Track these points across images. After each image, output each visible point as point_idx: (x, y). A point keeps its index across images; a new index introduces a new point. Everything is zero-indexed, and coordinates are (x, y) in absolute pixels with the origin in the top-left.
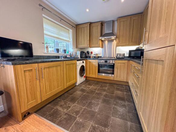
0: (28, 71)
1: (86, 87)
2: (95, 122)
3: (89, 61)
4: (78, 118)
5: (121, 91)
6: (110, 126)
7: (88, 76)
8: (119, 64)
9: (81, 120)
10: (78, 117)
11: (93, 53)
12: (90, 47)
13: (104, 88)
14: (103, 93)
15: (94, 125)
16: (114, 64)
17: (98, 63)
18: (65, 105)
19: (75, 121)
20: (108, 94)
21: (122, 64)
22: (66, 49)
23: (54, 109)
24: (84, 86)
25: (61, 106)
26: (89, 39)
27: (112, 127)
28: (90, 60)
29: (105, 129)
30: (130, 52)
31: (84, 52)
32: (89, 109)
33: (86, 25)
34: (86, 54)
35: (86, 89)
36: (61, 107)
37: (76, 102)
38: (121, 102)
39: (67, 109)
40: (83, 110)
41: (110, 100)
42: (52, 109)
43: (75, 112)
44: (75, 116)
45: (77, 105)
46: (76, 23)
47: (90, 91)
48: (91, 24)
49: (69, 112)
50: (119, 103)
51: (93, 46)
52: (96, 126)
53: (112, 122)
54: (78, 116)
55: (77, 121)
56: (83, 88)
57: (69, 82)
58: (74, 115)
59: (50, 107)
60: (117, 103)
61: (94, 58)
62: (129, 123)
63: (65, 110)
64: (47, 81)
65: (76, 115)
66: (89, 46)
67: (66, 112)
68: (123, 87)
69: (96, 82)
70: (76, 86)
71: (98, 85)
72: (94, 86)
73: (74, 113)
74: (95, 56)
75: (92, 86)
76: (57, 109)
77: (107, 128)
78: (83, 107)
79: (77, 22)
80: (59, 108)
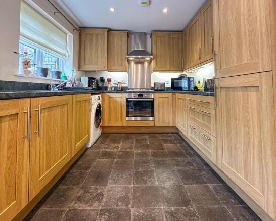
0: (8, 118)
1: (110, 147)
2: (166, 204)
3: (108, 96)
4: (133, 210)
5: (171, 142)
6: (191, 201)
7: (106, 126)
8: (161, 99)
9: (141, 212)
10: (133, 207)
11: (113, 82)
12: (109, 70)
13: (144, 143)
14: (147, 151)
15: (169, 210)
16: (153, 99)
17: (127, 99)
18: (88, 195)
19: (132, 218)
20: (156, 151)
21: (165, 99)
22: (60, 71)
23: (64, 214)
24: (106, 146)
25: (79, 199)
26: (106, 55)
27: (194, 200)
28: (111, 94)
29: (188, 208)
30: (173, 81)
31: (94, 79)
32: (143, 186)
33: (102, 32)
34: (97, 82)
35: (112, 150)
36: (81, 202)
37: (110, 181)
38: (182, 159)
39: (100, 201)
40: (132, 191)
41: (166, 160)
42: (59, 214)
43: (121, 201)
44: (125, 208)
45: (114, 185)
46: (82, 24)
47: (122, 153)
48: (110, 31)
49: (106, 205)
50: (181, 161)
51: (113, 68)
52: (173, 209)
53: (190, 192)
54: (130, 206)
55: (136, 216)
56: (106, 150)
57: (79, 141)
58: (121, 206)
59: (51, 212)
60: (177, 162)
61: (114, 90)
62: (210, 186)
63: (96, 204)
64: (43, 144)
65: (127, 205)
66: (106, 68)
67: (100, 208)
68: (170, 136)
69: (123, 135)
70: (87, 148)
71: (131, 140)
72: (123, 142)
73: (120, 204)
74: (116, 86)
75: (121, 143)
76: (74, 210)
77: (190, 206)
78: (130, 186)
79: (83, 22)
80: (77, 205)
